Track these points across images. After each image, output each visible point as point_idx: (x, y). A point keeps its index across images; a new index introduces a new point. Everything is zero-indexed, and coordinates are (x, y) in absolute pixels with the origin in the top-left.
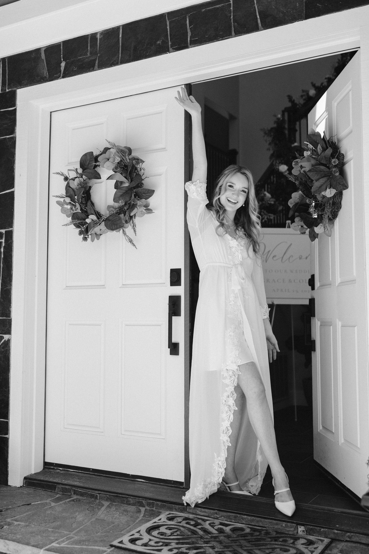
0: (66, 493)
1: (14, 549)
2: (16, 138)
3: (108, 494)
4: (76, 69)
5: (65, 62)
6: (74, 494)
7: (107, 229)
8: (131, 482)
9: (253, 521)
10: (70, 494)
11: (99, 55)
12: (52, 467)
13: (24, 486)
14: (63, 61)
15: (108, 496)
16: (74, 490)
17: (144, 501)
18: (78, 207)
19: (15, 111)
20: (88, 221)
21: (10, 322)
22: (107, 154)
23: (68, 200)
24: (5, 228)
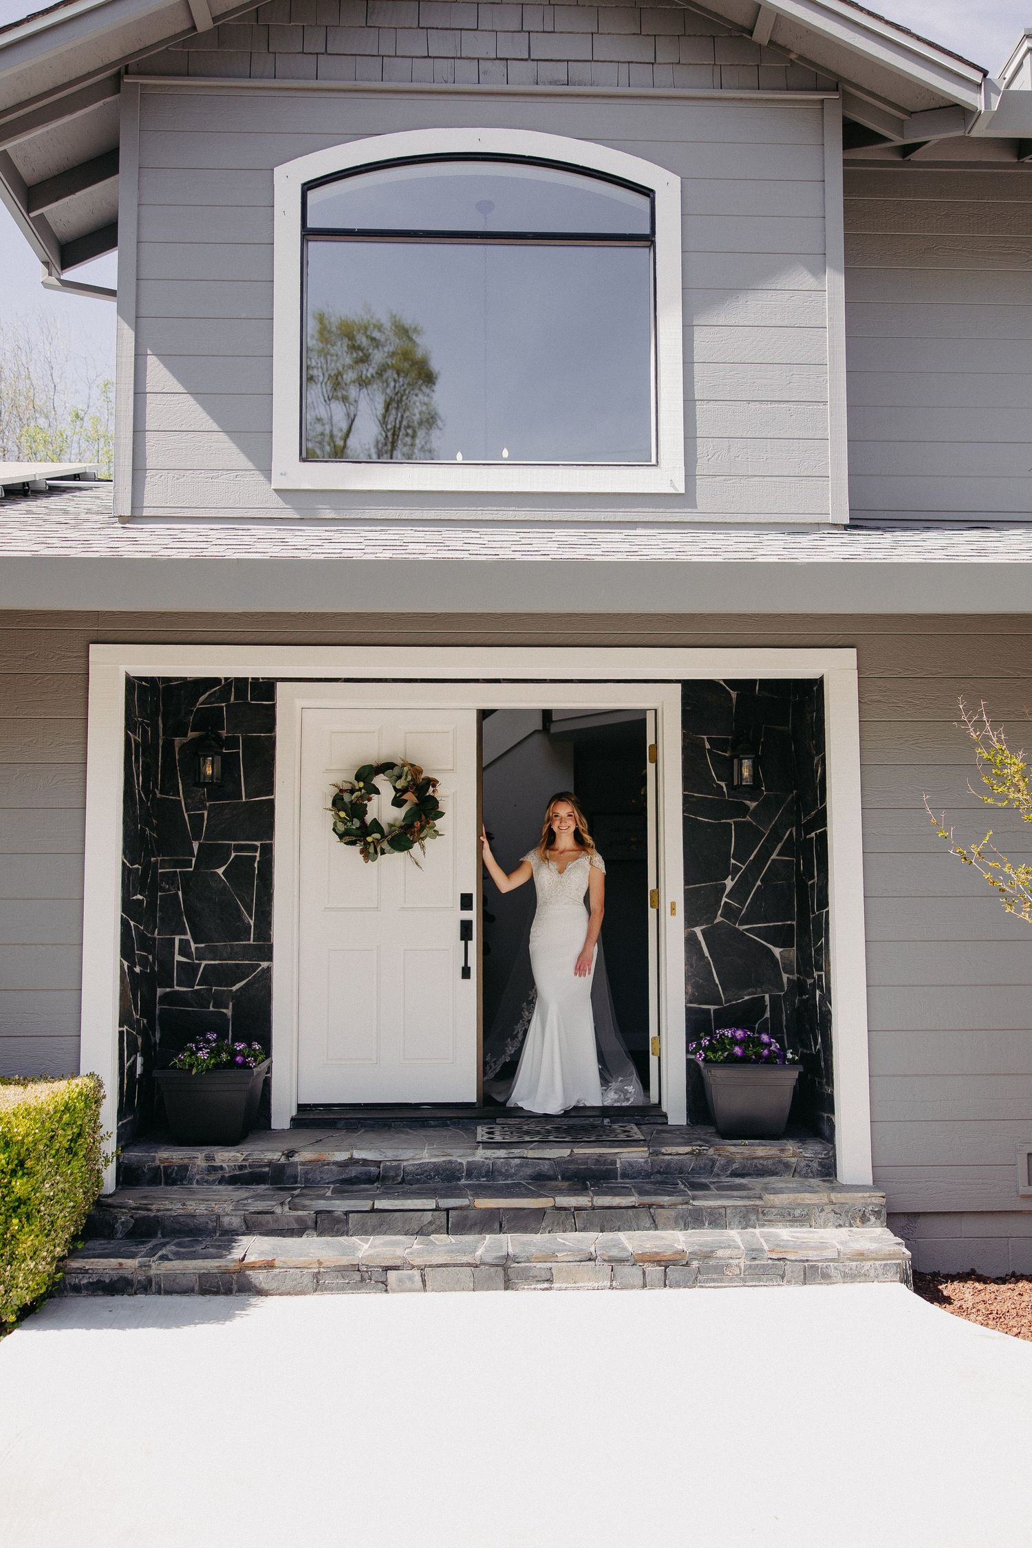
1: (393, 1155)
2: (275, 738)
3: (406, 1120)
6: (361, 1126)
7: (392, 849)
8: (414, 1109)
12: (308, 1108)
13: (292, 1127)
16: (362, 1122)
17: (448, 1121)
18: (357, 823)
19: (273, 707)
20: (369, 839)
21: (271, 947)
22: (396, 771)
23: (343, 814)
24: (261, 840)
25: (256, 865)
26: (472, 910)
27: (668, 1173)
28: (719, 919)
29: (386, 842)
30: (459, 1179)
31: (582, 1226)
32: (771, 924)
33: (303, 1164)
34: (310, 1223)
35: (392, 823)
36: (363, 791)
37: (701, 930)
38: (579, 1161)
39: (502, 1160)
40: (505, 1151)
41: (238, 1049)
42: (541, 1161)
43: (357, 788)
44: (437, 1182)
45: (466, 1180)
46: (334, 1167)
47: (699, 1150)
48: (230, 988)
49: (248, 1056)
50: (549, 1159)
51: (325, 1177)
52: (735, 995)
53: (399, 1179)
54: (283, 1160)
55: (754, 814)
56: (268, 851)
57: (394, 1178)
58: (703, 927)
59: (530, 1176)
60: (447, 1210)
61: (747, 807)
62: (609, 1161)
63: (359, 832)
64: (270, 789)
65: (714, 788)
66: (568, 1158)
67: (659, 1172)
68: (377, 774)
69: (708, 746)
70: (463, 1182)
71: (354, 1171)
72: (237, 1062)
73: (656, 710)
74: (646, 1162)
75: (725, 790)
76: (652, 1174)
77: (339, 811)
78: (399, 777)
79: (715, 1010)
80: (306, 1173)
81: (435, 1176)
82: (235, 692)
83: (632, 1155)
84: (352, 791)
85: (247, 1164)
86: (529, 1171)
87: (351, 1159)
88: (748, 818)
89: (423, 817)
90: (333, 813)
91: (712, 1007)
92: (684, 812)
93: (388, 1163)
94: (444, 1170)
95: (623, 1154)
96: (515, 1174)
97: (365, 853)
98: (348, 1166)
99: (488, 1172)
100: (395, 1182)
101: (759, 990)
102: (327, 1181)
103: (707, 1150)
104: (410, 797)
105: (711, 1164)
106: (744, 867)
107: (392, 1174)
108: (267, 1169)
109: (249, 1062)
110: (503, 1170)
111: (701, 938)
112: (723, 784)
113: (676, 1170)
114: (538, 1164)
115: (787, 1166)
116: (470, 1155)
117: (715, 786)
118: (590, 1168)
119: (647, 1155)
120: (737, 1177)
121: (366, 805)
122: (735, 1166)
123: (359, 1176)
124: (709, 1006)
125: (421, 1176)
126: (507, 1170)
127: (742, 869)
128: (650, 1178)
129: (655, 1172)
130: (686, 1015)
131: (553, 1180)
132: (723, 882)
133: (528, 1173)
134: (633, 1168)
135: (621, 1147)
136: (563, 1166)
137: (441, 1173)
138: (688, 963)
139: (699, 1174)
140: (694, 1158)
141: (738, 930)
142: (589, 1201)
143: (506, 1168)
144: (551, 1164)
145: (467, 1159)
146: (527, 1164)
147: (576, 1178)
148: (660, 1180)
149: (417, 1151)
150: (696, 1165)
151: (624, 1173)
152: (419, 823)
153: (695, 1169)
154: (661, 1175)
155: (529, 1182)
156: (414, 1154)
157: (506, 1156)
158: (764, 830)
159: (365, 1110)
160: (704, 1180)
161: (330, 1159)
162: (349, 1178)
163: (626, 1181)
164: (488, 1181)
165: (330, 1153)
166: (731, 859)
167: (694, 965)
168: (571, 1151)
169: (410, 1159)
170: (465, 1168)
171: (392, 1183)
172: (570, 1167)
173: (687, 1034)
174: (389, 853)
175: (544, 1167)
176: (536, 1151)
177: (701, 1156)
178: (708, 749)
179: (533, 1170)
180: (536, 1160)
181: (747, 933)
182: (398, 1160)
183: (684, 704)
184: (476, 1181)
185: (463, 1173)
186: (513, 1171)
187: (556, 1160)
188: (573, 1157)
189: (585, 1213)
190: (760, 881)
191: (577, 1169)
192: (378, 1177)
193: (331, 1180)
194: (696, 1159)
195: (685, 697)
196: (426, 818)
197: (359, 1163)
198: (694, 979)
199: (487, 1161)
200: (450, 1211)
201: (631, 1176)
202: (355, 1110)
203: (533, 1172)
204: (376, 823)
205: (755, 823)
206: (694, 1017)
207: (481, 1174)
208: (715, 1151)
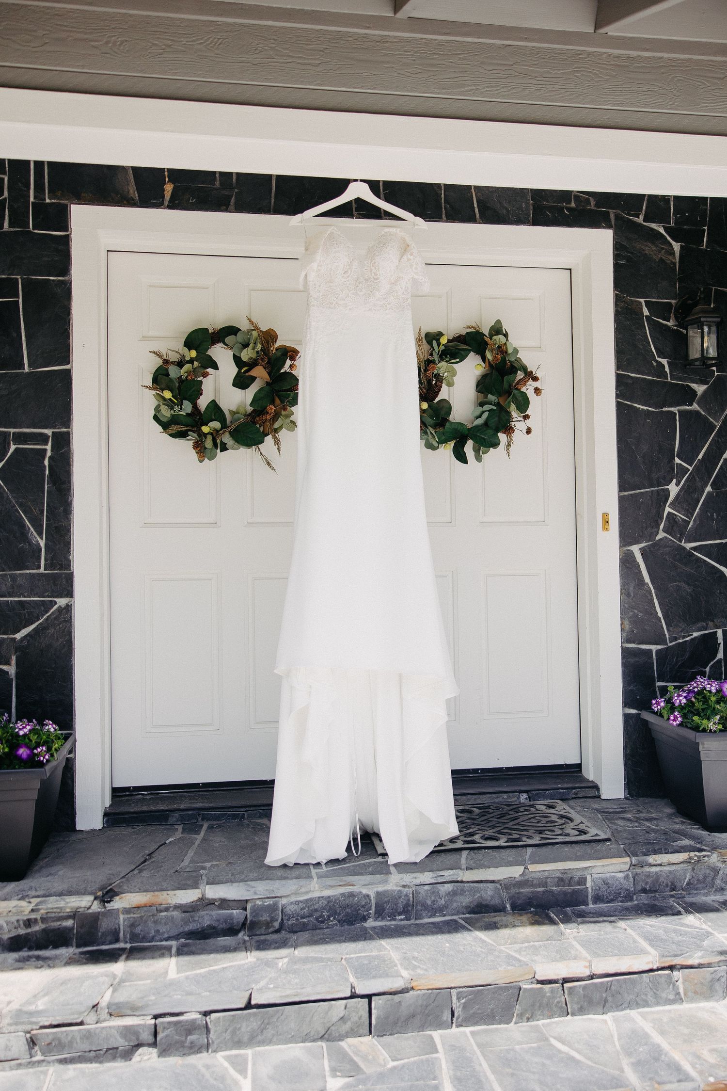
0: (188, 821)
1: (267, 890)
2: (71, 283)
3: (262, 808)
4: (194, 201)
5: (172, 186)
6: (203, 819)
7: (236, 443)
9: (469, 800)
10: (195, 821)
11: (236, 190)
12: (127, 793)
13: (105, 826)
14: (168, 182)
15: (261, 811)
16: (203, 814)
18: (187, 407)
19: (67, 240)
20: (205, 429)
21: (70, 578)
22: (240, 337)
23: (168, 394)
24: (54, 427)
25: (46, 462)
27: (656, 891)
28: (661, 535)
29: (227, 435)
30: (365, 919)
31: (576, 1007)
32: (724, 541)
33: (127, 911)
34: (147, 1037)
35: (235, 409)
36: (196, 364)
37: (640, 549)
38: (535, 882)
39: (426, 887)
40: (431, 874)
41: (21, 733)
42: (481, 885)
43: (188, 359)
44: (333, 925)
45: (376, 919)
46: (176, 913)
47: (699, 857)
48: (11, 636)
49: (38, 745)
50: (493, 882)
51: (163, 929)
52: (681, 631)
53: (276, 925)
54: (96, 907)
55: (704, 400)
56: (63, 442)
57: (268, 924)
58: (643, 545)
59: (467, 907)
60: (369, 997)
61: (694, 393)
62: (576, 879)
63: (189, 420)
64: (64, 353)
65: (654, 366)
66: (520, 879)
67: (644, 891)
68: (214, 342)
69: (646, 312)
70: (370, 923)
71: (206, 919)
72: (19, 758)
73: (570, 269)
74: (627, 877)
75: (667, 369)
76: (635, 894)
77: (162, 390)
78: (245, 346)
79: (658, 652)
80: (133, 925)
81: (329, 917)
82: (9, 215)
83: (607, 869)
84: (180, 364)
85: (39, 917)
86: (465, 900)
87: (202, 899)
88: (695, 406)
89: (278, 401)
90: (154, 392)
91: (654, 648)
92: (617, 396)
93: (259, 903)
94: (343, 908)
95: (595, 869)
96: (446, 907)
97: (200, 448)
98: (198, 910)
99: (406, 906)
100: (271, 930)
101: (710, 623)
102: (166, 936)
103: (708, 856)
104: (260, 373)
105: (712, 874)
106: (691, 468)
107: (265, 917)
108: (69, 923)
109: (38, 755)
110: (429, 902)
111: (639, 559)
112: (664, 362)
113: (667, 885)
114: (478, 890)
116: (380, 883)
117: (655, 364)
118: (551, 891)
119: (627, 867)
121: (201, 382)
123: (215, 924)
124: (651, 646)
125: (308, 919)
126: (434, 901)
127: (689, 470)
128: (631, 900)
129: (639, 891)
130: (623, 658)
131: (500, 911)
132: (666, 487)
133: (464, 904)
134: (609, 887)
135: (590, 859)
136: (514, 891)
137: (338, 912)
138: (625, 591)
139: (696, 889)
140: (690, 867)
141: (685, 548)
142: (586, 967)
143: (433, 898)
144: (497, 888)
145: (375, 890)
146: (462, 890)
147: (532, 906)
148: (646, 902)
149: (302, 882)
150: (693, 877)
151: (597, 894)
152: (272, 409)
153: (692, 884)
154: (646, 895)
155: (467, 918)
156: (297, 886)
157: (433, 881)
158: (714, 422)
159: (206, 793)
160: (704, 898)
161: (170, 902)
162: (200, 930)
163: (602, 906)
164: (407, 919)
165: (169, 892)
166: (676, 458)
167: (632, 594)
168: (525, 868)
169: (292, 894)
170: (373, 902)
171: (266, 933)
172: (523, 890)
173: (624, 682)
174: (233, 449)
175: (486, 893)
176: (476, 871)
177: (699, 865)
178: (647, 316)
179: (470, 899)
180: (475, 885)
181: (695, 553)
182: (275, 897)
183: (616, 257)
184: (390, 920)
185: (371, 910)
186: (443, 902)
187: (503, 882)
188: (527, 877)
189: (581, 986)
190: (711, 485)
191: (532, 893)
192: (244, 924)
193: (172, 934)
194: (693, 869)
195: (619, 249)
196: (282, 402)
197: (214, 904)
198: (632, 611)
199: (405, 890)
200: (373, 998)
201: (607, 898)
202: (192, 794)
203: (470, 902)
204: (214, 408)
205: (703, 413)
206: (632, 660)
207: (396, 910)
208: (718, 857)
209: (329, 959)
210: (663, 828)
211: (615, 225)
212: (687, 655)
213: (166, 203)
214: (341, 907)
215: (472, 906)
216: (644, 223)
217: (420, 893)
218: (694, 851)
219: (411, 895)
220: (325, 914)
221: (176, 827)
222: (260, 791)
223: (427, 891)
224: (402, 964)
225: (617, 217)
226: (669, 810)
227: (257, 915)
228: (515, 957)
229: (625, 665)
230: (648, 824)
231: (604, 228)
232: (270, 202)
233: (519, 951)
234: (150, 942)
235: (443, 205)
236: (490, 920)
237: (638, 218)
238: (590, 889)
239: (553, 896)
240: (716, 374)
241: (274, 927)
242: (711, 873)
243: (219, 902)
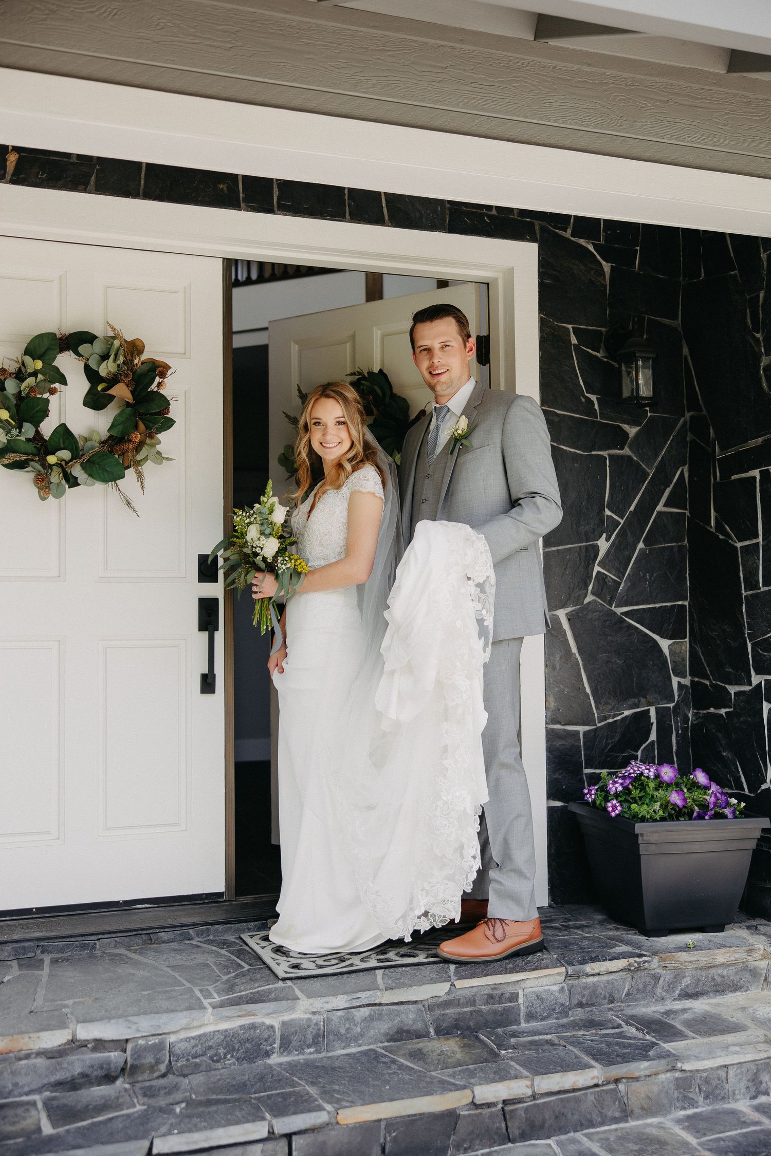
0: (24, 954)
1: (152, 1026)
4: (44, 177)
5: (17, 156)
6: (43, 952)
7: (90, 478)
8: (124, 912)
10: (33, 955)
11: (98, 167)
14: (12, 151)
15: (116, 939)
16: (43, 946)
17: (191, 932)
18: (28, 431)
20: (51, 459)
22: (97, 346)
23: (4, 415)
26: (216, 581)
27: (593, 1005)
28: (589, 598)
29: (79, 466)
30: (267, 1054)
31: (518, 1132)
32: (657, 605)
35: (86, 435)
36: (40, 377)
37: (567, 614)
38: (461, 1001)
39: (340, 1013)
40: (345, 997)
42: (402, 1007)
43: (30, 370)
44: (230, 1065)
45: (281, 1054)
46: (40, 1061)
47: (639, 963)
50: (415, 1002)
51: (22, 1081)
52: (611, 710)
53: (163, 1068)
55: (636, 444)
57: (152, 1068)
58: (569, 609)
59: (386, 1034)
60: (289, 1137)
61: (626, 435)
62: (507, 995)
65: (582, 403)
66: (445, 998)
67: (581, 1005)
68: (62, 350)
69: (574, 340)
70: (275, 1059)
71: (77, 1064)
73: (488, 284)
74: (562, 989)
75: (596, 407)
76: (570, 1009)
78: (104, 357)
79: (585, 733)
81: (225, 1055)
83: (541, 982)
84: (20, 376)
86: (384, 1026)
87: (72, 1041)
88: (627, 450)
89: (142, 426)
91: (582, 729)
93: (141, 1042)
94: (242, 1043)
95: (528, 982)
96: (362, 1035)
97: (43, 483)
98: (67, 1055)
99: (316, 1036)
100: (156, 1074)
101: (643, 700)
102: (26, 1089)
103: (648, 962)
104: (121, 391)
105: (653, 982)
106: (622, 522)
107: (149, 1059)
110: (343, 1031)
111: (565, 625)
112: (593, 398)
113: (605, 997)
114: (398, 1013)
115: (754, 973)
116: (286, 1010)
117: (583, 400)
119: (563, 978)
120: (688, 999)
121: (47, 401)
122: (686, 981)
123: (88, 1071)
124: (578, 727)
125: (201, 1058)
126: (348, 1029)
127: (620, 523)
128: (567, 1016)
129: (575, 1005)
130: (547, 741)
131: (423, 1036)
132: (595, 542)
133: (382, 1031)
134: (542, 1003)
135: (523, 970)
136: (438, 1012)
137: (237, 1048)
138: (549, 664)
139: (636, 1000)
140: (629, 975)
141: (615, 613)
142: (527, 1087)
143: (347, 1026)
144: (419, 1010)
145: (281, 1019)
146: (380, 1014)
147: (458, 1029)
148: (583, 1017)
149: (195, 1014)
150: (632, 987)
151: (530, 1012)
152: (136, 436)
153: (631, 994)
154: (583, 1010)
155: (386, 1047)
156: (188, 1020)
157: (347, 1005)
158: (647, 470)
159: (41, 920)
160: (644, 1010)
161: (32, 1046)
162: (69, 1079)
163: (534, 1025)
164: (317, 1052)
165: (31, 1035)
166: (606, 510)
167: (558, 667)
168: (451, 985)
169: (182, 1029)
170: (278, 1034)
171: (150, 1078)
172: (448, 1011)
173: (548, 770)
174: (85, 484)
175: (407, 1017)
176: (397, 991)
177: (639, 972)
178: (575, 345)
179: (390, 1025)
180: (395, 1007)
181: (626, 619)
182: (161, 1034)
183: (541, 275)
184: (298, 1055)
185: (275, 1043)
186: (358, 1029)
187: (425, 1003)
188: (453, 995)
189: (522, 1108)
190: (643, 541)
191: (459, 1013)
192: (123, 1070)
193: (33, 1087)
194: (633, 977)
195: (543, 264)
196: (147, 427)
197: (86, 1046)
198: (557, 687)
199: (316, 1017)
200: (294, 1138)
201: (540, 1015)
202: (21, 922)
203: (390, 1028)
204: (63, 431)
205: (636, 459)
206: (558, 743)
207: (305, 1042)
208: (659, 962)
209: (235, 1100)
210: (596, 935)
211: (540, 238)
212: (617, 738)
213: (8, 177)
214: (240, 1042)
215: (391, 1032)
216: (572, 239)
217: (332, 1020)
218: (634, 957)
219: (322, 1023)
220: (222, 1051)
221: (9, 963)
222: (112, 915)
223: (340, 1017)
224: (323, 1099)
225: (543, 229)
226: (599, 917)
227: (139, 1057)
228: (450, 1082)
229: (549, 750)
230: (579, 932)
231: (529, 241)
232: (139, 185)
233: (453, 1076)
234: (6, 1098)
235: (347, 201)
236: (413, 1046)
237: (566, 232)
238: (522, 1007)
239: (482, 1016)
240: (649, 414)
241: (160, 1070)
242: (652, 980)
243: (93, 1044)
